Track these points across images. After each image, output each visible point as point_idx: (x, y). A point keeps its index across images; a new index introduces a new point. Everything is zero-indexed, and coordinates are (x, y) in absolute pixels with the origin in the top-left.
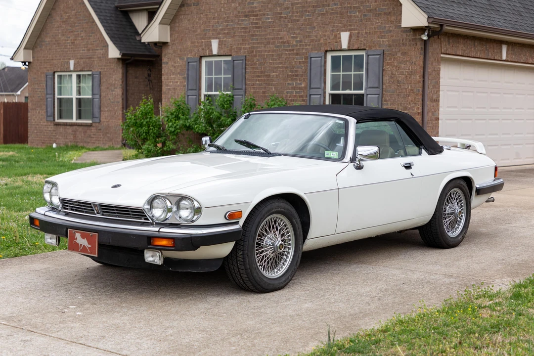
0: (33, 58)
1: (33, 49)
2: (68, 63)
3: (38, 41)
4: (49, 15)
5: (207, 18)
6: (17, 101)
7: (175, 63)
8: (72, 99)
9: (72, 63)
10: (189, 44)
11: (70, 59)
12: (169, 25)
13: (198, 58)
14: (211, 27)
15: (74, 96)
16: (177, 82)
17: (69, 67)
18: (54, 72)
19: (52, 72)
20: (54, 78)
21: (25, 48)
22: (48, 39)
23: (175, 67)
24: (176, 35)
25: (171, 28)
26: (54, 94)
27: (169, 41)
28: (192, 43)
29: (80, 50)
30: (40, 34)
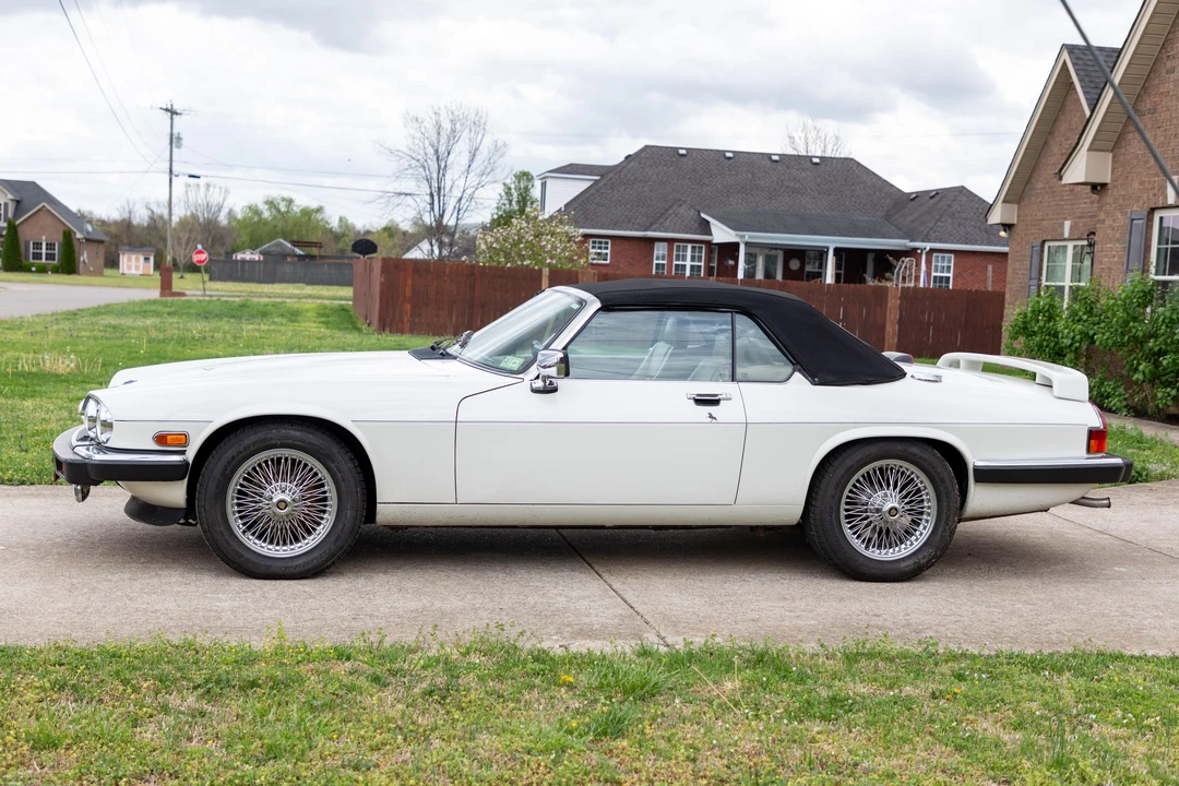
0: (1018, 217)
1: (1018, 203)
2: (1062, 225)
3: (1027, 189)
4: (1045, 143)
5: (1165, 136)
6: (990, 289)
7: (1114, 220)
8: (1063, 287)
9: (1067, 224)
10: (1136, 185)
11: (1066, 219)
12: (1112, 151)
13: (1145, 213)
14: (1170, 152)
15: (1067, 283)
16: (1114, 256)
17: (1063, 233)
18: (1044, 241)
19: (1039, 242)
20: (1042, 251)
21: (1004, 201)
22: (1039, 185)
23: (1113, 229)
24: (1120, 169)
25: (1114, 157)
26: (1040, 280)
27: (1109, 181)
28: (1142, 183)
29: (1080, 204)
30: (1031, 176)
